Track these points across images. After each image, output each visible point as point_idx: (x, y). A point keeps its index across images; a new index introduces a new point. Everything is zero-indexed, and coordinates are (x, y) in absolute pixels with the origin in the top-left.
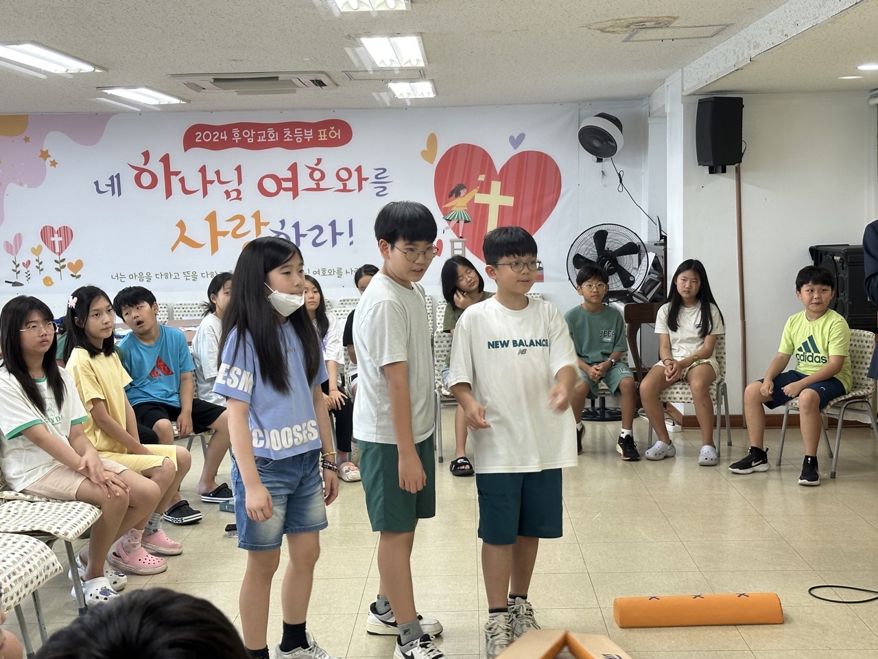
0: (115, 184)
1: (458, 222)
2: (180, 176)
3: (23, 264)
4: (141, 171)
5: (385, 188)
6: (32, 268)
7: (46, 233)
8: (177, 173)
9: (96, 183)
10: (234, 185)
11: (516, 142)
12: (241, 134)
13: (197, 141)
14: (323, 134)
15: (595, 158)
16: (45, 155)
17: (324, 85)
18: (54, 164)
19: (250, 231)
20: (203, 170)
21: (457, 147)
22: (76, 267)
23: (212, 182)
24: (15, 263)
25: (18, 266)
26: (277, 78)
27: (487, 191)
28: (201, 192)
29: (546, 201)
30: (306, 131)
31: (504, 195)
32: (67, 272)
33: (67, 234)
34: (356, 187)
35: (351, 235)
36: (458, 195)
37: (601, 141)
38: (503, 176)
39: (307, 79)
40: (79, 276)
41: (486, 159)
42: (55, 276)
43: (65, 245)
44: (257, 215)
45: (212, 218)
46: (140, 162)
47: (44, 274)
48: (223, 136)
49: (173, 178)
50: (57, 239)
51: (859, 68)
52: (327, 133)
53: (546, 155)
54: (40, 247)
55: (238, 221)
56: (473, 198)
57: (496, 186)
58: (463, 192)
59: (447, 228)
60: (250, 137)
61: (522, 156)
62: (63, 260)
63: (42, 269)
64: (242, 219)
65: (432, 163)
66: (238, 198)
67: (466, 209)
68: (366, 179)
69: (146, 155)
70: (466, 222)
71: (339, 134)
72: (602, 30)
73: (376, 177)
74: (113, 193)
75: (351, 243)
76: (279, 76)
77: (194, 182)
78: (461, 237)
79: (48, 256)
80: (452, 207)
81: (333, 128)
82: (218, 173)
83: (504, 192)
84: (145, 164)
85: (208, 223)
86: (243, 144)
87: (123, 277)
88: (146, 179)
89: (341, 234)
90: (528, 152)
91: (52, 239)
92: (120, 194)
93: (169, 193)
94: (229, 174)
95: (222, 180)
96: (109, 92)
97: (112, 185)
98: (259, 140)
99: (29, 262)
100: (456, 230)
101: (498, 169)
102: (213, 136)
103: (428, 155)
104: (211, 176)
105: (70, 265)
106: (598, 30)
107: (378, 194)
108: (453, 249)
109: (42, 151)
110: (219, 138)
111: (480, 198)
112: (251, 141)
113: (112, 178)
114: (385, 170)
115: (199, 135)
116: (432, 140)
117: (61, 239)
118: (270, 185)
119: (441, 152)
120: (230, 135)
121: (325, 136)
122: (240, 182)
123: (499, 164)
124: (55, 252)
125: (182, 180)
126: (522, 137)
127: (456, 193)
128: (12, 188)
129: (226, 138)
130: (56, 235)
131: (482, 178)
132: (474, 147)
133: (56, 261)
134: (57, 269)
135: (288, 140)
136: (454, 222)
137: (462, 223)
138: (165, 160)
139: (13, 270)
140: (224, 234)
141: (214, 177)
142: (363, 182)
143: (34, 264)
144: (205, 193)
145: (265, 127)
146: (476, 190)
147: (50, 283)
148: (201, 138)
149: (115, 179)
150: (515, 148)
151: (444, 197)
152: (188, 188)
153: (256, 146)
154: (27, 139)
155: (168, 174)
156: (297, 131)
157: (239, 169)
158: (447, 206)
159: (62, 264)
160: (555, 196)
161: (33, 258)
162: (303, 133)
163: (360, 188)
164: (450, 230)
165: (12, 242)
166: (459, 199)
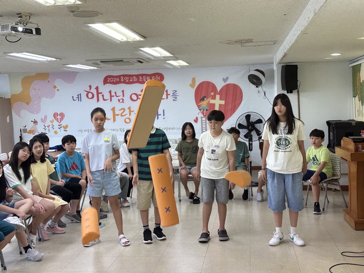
0: (79, 97)
1: (204, 110)
2: (102, 94)
3: (47, 126)
4: (88, 92)
5: (176, 98)
6: (50, 127)
7: (55, 115)
8: (101, 93)
9: (73, 97)
10: (121, 97)
11: (225, 80)
12: (124, 78)
13: (108, 81)
14: (153, 78)
15: (255, 86)
16: (55, 87)
17: (143, 62)
18: (58, 90)
19: (127, 114)
20: (110, 92)
21: (203, 82)
22: (66, 127)
23: (113, 96)
24: (44, 126)
25: (45, 127)
26: (122, 61)
27: (215, 99)
28: (110, 99)
29: (237, 102)
30: (147, 77)
31: (221, 100)
32: (62, 129)
33: (62, 115)
34: (166, 98)
35: (164, 115)
36: (203, 100)
37: (256, 80)
38: (220, 93)
39: (135, 60)
40: (67, 131)
41: (214, 87)
42: (58, 130)
43: (62, 119)
44: (129, 108)
45: (113, 109)
46: (88, 89)
47: (54, 130)
48: (118, 79)
49: (99, 94)
50: (59, 117)
51: (331, 55)
52: (155, 78)
53: (237, 85)
54: (53, 120)
55: (123, 110)
56: (209, 101)
57: (218, 97)
58: (205, 99)
59: (199, 113)
60: (127, 80)
61: (228, 85)
62: (61, 125)
63: (54, 128)
64: (124, 109)
65: (194, 88)
66: (123, 102)
67: (207, 105)
68: (169, 95)
69: (90, 87)
70: (206, 110)
71: (159, 78)
72: (228, 44)
73: (173, 94)
74: (79, 101)
75: (164, 118)
76: (124, 60)
77: (107, 96)
78: (205, 116)
79: (56, 123)
80: (201, 105)
81: (157, 76)
82: (115, 93)
83: (221, 99)
84: (90, 90)
85: (112, 111)
86: (125, 82)
87: (82, 131)
88: (90, 95)
89: (160, 115)
90: (230, 84)
91: (57, 117)
92: (81, 101)
93: (98, 100)
94: (120, 93)
95: (117, 95)
96: (68, 66)
97: (78, 98)
98: (130, 81)
99: (49, 125)
100: (203, 113)
101: (219, 90)
102: (114, 80)
103: (192, 86)
104: (113, 94)
105: (64, 126)
106: (226, 43)
107: (174, 100)
108: (202, 120)
109: (54, 86)
110: (116, 80)
111: (212, 101)
112: (127, 81)
113: (78, 95)
114: (176, 91)
115: (109, 79)
116: (194, 80)
117: (60, 117)
118: (134, 97)
119: (197, 84)
120: (120, 79)
121: (154, 79)
122: (123, 96)
123: (219, 89)
124: (58, 122)
125: (103, 96)
126: (227, 78)
127: (203, 99)
128: (43, 99)
129: (118, 80)
130: (59, 116)
131: (212, 94)
132: (209, 82)
133: (59, 125)
134: (59, 128)
135: (141, 80)
136: (202, 110)
137: (205, 111)
138: (97, 88)
139: (44, 128)
140: (118, 115)
141: (114, 95)
142: (168, 96)
143: (51, 126)
144: (111, 100)
145: (132, 76)
146: (210, 98)
147: (56, 133)
148: (110, 80)
149: (79, 95)
150: (225, 83)
151: (198, 101)
152: (105, 98)
153: (129, 83)
154: (49, 82)
155: (98, 93)
156: (144, 77)
157: (123, 91)
158: (200, 104)
159: (61, 126)
160: (240, 100)
161: (51, 124)
162: (146, 78)
163: (167, 98)
164: (201, 113)
165: (43, 118)
166: (204, 102)
